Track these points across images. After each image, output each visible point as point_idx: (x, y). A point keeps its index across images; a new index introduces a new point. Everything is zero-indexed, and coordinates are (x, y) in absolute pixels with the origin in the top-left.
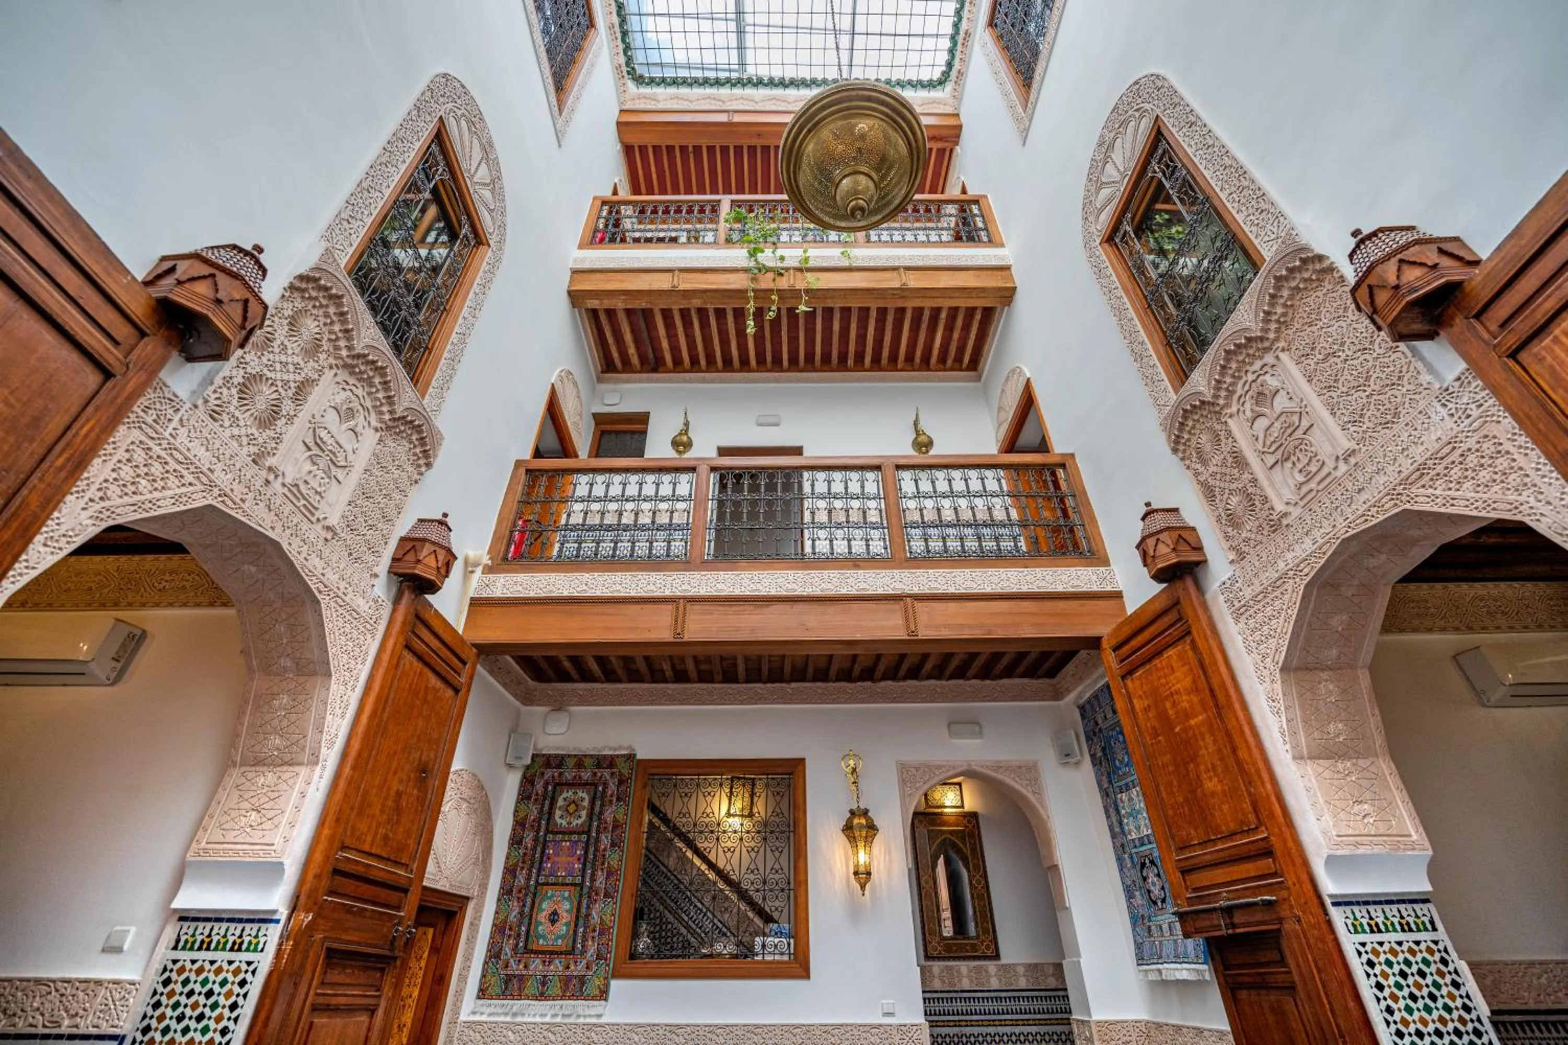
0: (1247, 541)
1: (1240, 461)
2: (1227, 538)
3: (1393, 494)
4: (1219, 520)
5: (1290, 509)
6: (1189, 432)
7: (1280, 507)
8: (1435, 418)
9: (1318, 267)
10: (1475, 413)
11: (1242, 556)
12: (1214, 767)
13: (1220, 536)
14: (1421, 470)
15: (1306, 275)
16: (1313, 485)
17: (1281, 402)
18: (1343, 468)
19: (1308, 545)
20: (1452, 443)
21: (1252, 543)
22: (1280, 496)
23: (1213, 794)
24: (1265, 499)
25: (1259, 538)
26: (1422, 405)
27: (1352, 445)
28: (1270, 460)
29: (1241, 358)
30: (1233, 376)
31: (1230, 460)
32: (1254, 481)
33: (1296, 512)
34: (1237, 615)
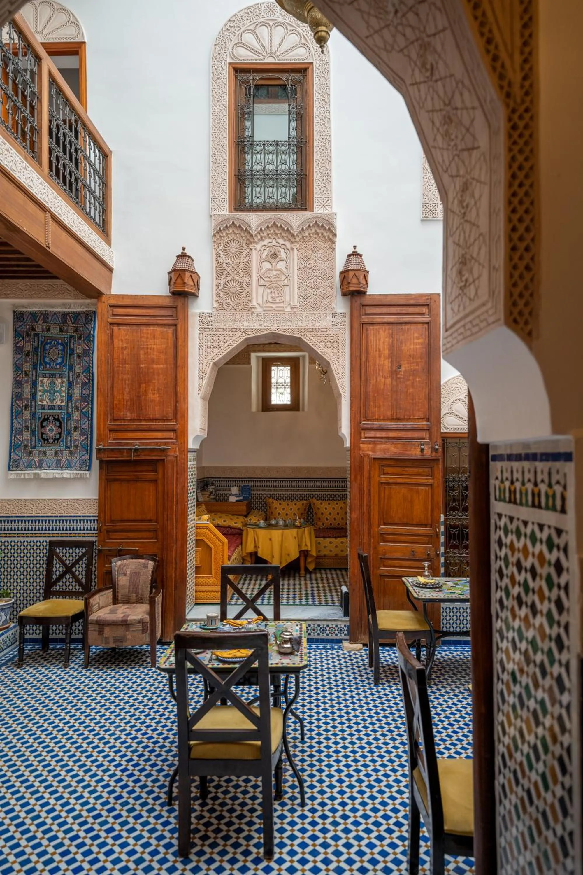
0: (228, 304)
1: (247, 271)
2: (218, 295)
3: (300, 330)
4: (218, 285)
5: (258, 307)
6: (227, 234)
7: (254, 303)
8: (328, 319)
9: (331, 237)
10: (339, 326)
11: (221, 308)
12: (159, 389)
13: (215, 292)
14: (314, 330)
15: (325, 234)
16: (274, 306)
17: (281, 265)
18: (289, 309)
19: (257, 325)
20: (327, 329)
21: (231, 307)
22: (257, 300)
23: (152, 401)
24: (249, 295)
25: (236, 307)
26: (328, 312)
27: (298, 305)
28: (262, 282)
29: (277, 232)
30: (268, 235)
31: (242, 266)
32: (249, 284)
33: (259, 310)
34: (202, 331)
